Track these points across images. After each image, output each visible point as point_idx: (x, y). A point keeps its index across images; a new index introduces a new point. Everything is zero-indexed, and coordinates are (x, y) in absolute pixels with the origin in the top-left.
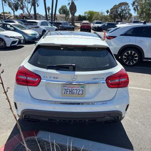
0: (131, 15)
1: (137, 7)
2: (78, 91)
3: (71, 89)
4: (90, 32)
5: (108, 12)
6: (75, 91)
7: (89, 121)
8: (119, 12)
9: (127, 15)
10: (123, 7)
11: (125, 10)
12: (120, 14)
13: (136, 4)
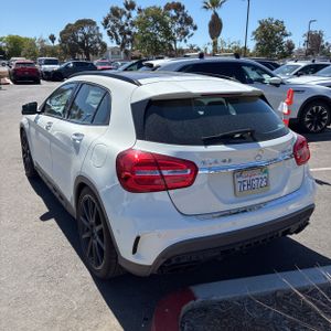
0: (104, 46)
1: (113, 29)
2: (260, 181)
3: (249, 179)
4: (39, 83)
5: (52, 38)
6: (256, 182)
8: (79, 40)
9: (98, 45)
10: (86, 30)
11: (91, 35)
12: (82, 44)
13: (111, 23)
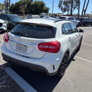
2: (23, 48)
3: (20, 46)
6: (22, 48)
7: (26, 67)
